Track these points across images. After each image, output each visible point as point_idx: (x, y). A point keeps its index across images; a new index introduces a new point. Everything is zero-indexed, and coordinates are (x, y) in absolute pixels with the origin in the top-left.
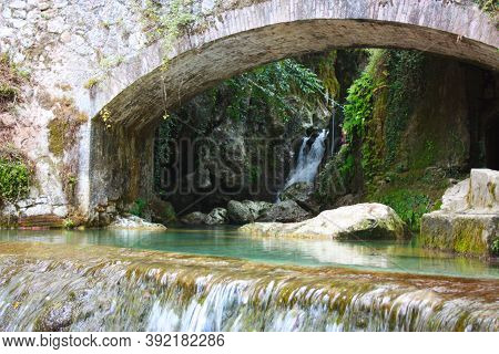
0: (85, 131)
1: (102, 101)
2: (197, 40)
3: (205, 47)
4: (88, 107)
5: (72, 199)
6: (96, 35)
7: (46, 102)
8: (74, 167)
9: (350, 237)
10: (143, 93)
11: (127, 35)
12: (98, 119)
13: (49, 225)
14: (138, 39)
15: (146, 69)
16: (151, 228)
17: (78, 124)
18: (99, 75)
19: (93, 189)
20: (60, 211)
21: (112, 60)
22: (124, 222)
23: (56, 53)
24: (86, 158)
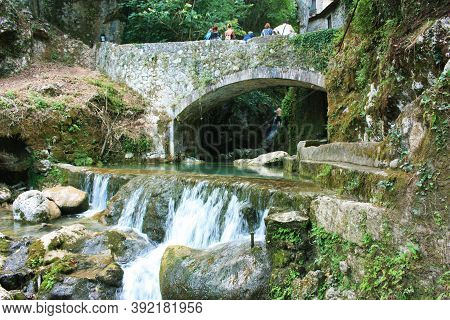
0: (171, 124)
1: (178, 112)
2: (213, 87)
3: (217, 90)
4: (173, 115)
5: (167, 151)
6: (174, 86)
7: (156, 113)
8: (167, 139)
9: (269, 165)
10: (193, 108)
11: (186, 86)
12: (175, 120)
13: (157, 162)
14: (191, 87)
15: (194, 99)
16: (198, 162)
17: (169, 121)
18: (175, 102)
19: (176, 148)
20: (163, 156)
21: (181, 96)
22: (188, 160)
23: (159, 94)
24: (172, 135)
